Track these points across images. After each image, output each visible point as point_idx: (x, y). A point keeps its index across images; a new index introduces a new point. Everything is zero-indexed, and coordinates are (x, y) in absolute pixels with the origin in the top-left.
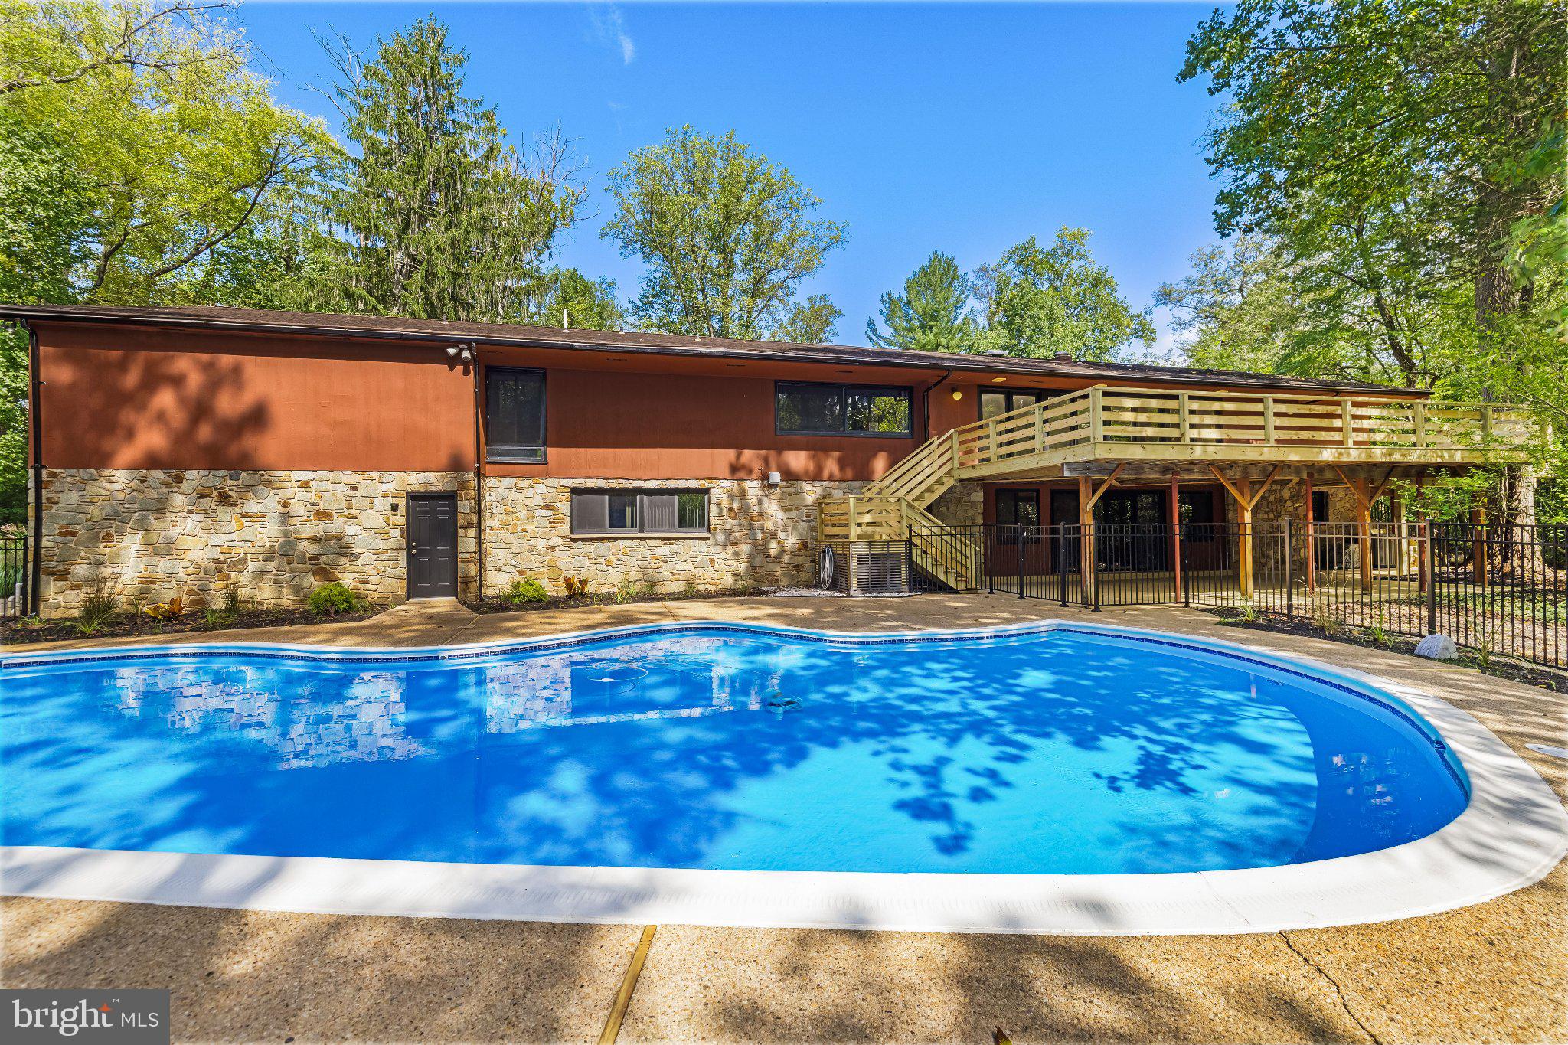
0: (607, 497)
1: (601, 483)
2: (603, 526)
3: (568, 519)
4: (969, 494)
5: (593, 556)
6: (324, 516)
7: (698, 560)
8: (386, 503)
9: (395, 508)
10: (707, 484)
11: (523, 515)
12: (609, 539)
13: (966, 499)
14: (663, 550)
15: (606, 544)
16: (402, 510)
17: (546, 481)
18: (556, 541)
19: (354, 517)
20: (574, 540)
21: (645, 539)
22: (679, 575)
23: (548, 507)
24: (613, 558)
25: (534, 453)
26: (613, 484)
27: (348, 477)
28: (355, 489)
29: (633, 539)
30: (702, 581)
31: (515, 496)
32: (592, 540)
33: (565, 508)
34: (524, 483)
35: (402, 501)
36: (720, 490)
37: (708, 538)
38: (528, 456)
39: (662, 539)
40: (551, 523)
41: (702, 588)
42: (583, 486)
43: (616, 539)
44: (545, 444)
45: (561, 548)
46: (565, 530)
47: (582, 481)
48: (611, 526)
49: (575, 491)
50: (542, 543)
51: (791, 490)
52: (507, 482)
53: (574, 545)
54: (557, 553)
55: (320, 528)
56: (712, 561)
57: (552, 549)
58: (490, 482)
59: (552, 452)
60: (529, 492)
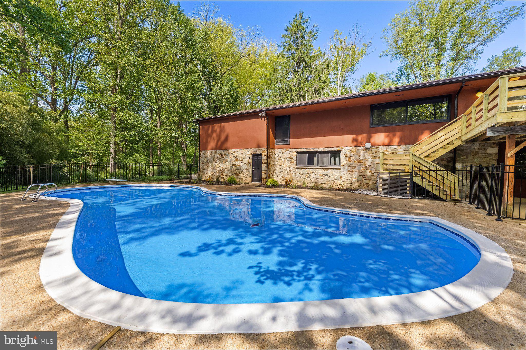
0: (307, 154)
1: (305, 150)
2: (306, 164)
3: (295, 161)
4: (485, 149)
5: (302, 173)
6: (237, 160)
7: (336, 177)
8: (247, 157)
9: (249, 158)
10: (340, 149)
11: (283, 160)
12: (306, 168)
13: (482, 152)
14: (324, 172)
15: (306, 170)
16: (251, 158)
17: (289, 150)
18: (291, 168)
19: (242, 160)
20: (296, 168)
21: (318, 168)
22: (329, 182)
23: (290, 158)
24: (307, 174)
25: (287, 141)
26: (308, 150)
27: (241, 150)
28: (242, 153)
29: (314, 168)
30: (337, 185)
31: (281, 154)
32: (302, 168)
33: (294, 158)
34: (284, 150)
35: (251, 156)
36: (345, 151)
37: (340, 169)
38: (285, 142)
39: (324, 169)
40: (291, 163)
41: (337, 187)
42: (300, 151)
44: (289, 138)
45: (293, 170)
46: (294, 165)
47: (299, 149)
48: (308, 164)
49: (298, 153)
50: (288, 169)
51: (377, 150)
52: (280, 150)
53: (297, 170)
54: (292, 172)
55: (237, 163)
56: (341, 177)
57: (291, 170)
58: (276, 151)
59: (291, 141)
60: (285, 153)
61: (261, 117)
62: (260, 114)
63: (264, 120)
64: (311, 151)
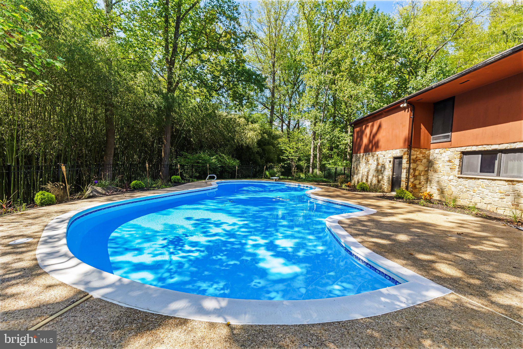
0: (480, 156)
1: (474, 148)
2: (477, 172)
3: (458, 167)
5: (467, 186)
6: (379, 164)
8: (388, 160)
9: (390, 162)
11: (441, 165)
12: (475, 178)
14: (508, 188)
15: (473, 181)
16: (392, 162)
17: (450, 149)
18: (452, 177)
19: (384, 165)
20: (459, 178)
21: (498, 180)
23: (450, 161)
24: (476, 189)
25: (448, 136)
27: (384, 153)
29: (488, 179)
31: (439, 157)
32: (467, 178)
33: (457, 162)
34: (442, 151)
35: (392, 160)
38: (444, 138)
39: (508, 181)
40: (450, 169)
42: (466, 150)
43: (479, 179)
44: (452, 131)
45: (454, 181)
46: (456, 172)
47: (465, 148)
48: (481, 172)
49: (464, 153)
50: (446, 178)
52: (437, 151)
53: (459, 180)
54: (452, 183)
57: (450, 181)
58: (432, 151)
59: (455, 135)
60: (444, 155)
61: (404, 109)
62: (401, 106)
63: (408, 112)
64: (485, 149)
